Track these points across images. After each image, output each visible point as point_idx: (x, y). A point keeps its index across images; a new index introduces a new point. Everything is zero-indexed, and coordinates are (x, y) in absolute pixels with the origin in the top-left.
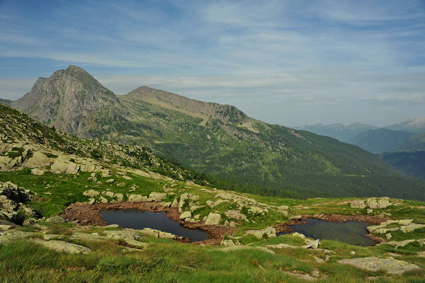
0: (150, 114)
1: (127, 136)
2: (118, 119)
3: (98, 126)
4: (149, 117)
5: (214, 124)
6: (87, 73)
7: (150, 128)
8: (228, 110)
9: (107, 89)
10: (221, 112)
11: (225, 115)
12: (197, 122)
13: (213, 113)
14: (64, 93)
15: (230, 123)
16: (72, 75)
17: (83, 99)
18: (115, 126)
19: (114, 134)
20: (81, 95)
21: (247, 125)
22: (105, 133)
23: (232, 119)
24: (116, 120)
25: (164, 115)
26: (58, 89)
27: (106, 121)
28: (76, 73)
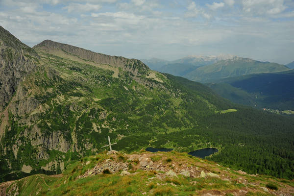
0: (67, 69)
1: (74, 98)
2: (57, 80)
3: (41, 90)
4: (70, 72)
5: (127, 76)
8: (135, 63)
10: (130, 65)
11: (134, 68)
12: (109, 74)
13: (122, 66)
15: (140, 75)
17: (10, 59)
18: (58, 88)
19: (60, 97)
20: (7, 53)
21: (152, 76)
22: (52, 97)
23: (140, 71)
24: (56, 82)
25: (79, 68)
27: (47, 83)
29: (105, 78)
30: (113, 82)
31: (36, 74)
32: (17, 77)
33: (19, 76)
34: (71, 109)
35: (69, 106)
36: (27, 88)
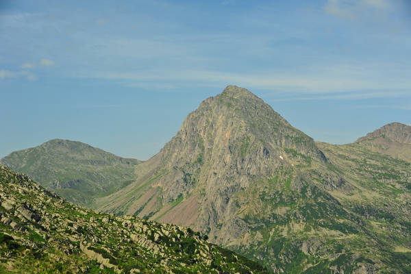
0: (398, 186)
1: (325, 231)
2: (309, 194)
3: (264, 208)
4: (395, 192)
6: (259, 101)
7: (390, 218)
9: (298, 132)
16: (229, 105)
17: (243, 152)
18: (300, 208)
19: (296, 225)
20: (240, 144)
22: (278, 223)
24: (304, 197)
26: (202, 134)
27: (283, 197)
28: (237, 100)
31: (269, 181)
34: (304, 249)
35: (301, 243)
36: (240, 203)
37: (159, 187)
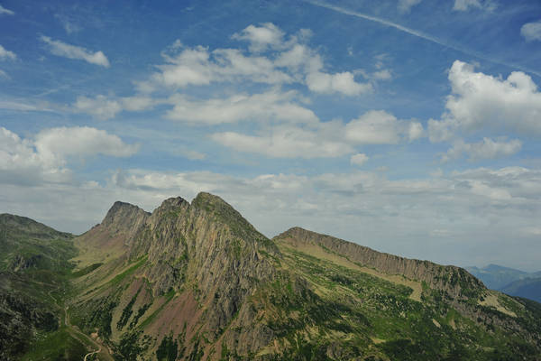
1: (335, 333)
2: (309, 297)
3: (280, 314)
5: (437, 299)
8: (455, 275)
10: (445, 279)
11: (453, 283)
12: (404, 293)
13: (430, 278)
14: (194, 242)
15: (466, 298)
16: (207, 209)
17: (237, 255)
18: (308, 312)
19: (312, 329)
20: (233, 247)
21: (491, 301)
22: (296, 328)
23: (466, 291)
24: (307, 301)
25: (347, 279)
26: (183, 232)
27: (291, 301)
28: (214, 206)
29: (395, 300)
30: (410, 309)
31: (273, 285)
32: (242, 287)
33: (247, 286)
34: (329, 354)
35: (325, 348)
36: (256, 307)
37: (144, 278)
